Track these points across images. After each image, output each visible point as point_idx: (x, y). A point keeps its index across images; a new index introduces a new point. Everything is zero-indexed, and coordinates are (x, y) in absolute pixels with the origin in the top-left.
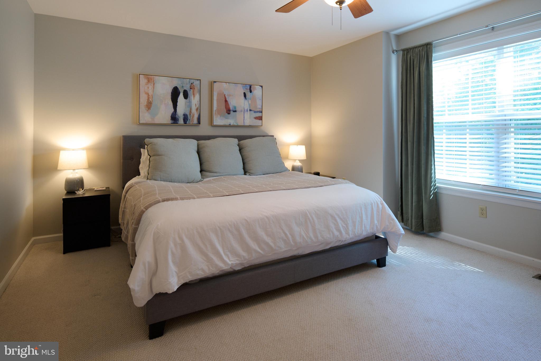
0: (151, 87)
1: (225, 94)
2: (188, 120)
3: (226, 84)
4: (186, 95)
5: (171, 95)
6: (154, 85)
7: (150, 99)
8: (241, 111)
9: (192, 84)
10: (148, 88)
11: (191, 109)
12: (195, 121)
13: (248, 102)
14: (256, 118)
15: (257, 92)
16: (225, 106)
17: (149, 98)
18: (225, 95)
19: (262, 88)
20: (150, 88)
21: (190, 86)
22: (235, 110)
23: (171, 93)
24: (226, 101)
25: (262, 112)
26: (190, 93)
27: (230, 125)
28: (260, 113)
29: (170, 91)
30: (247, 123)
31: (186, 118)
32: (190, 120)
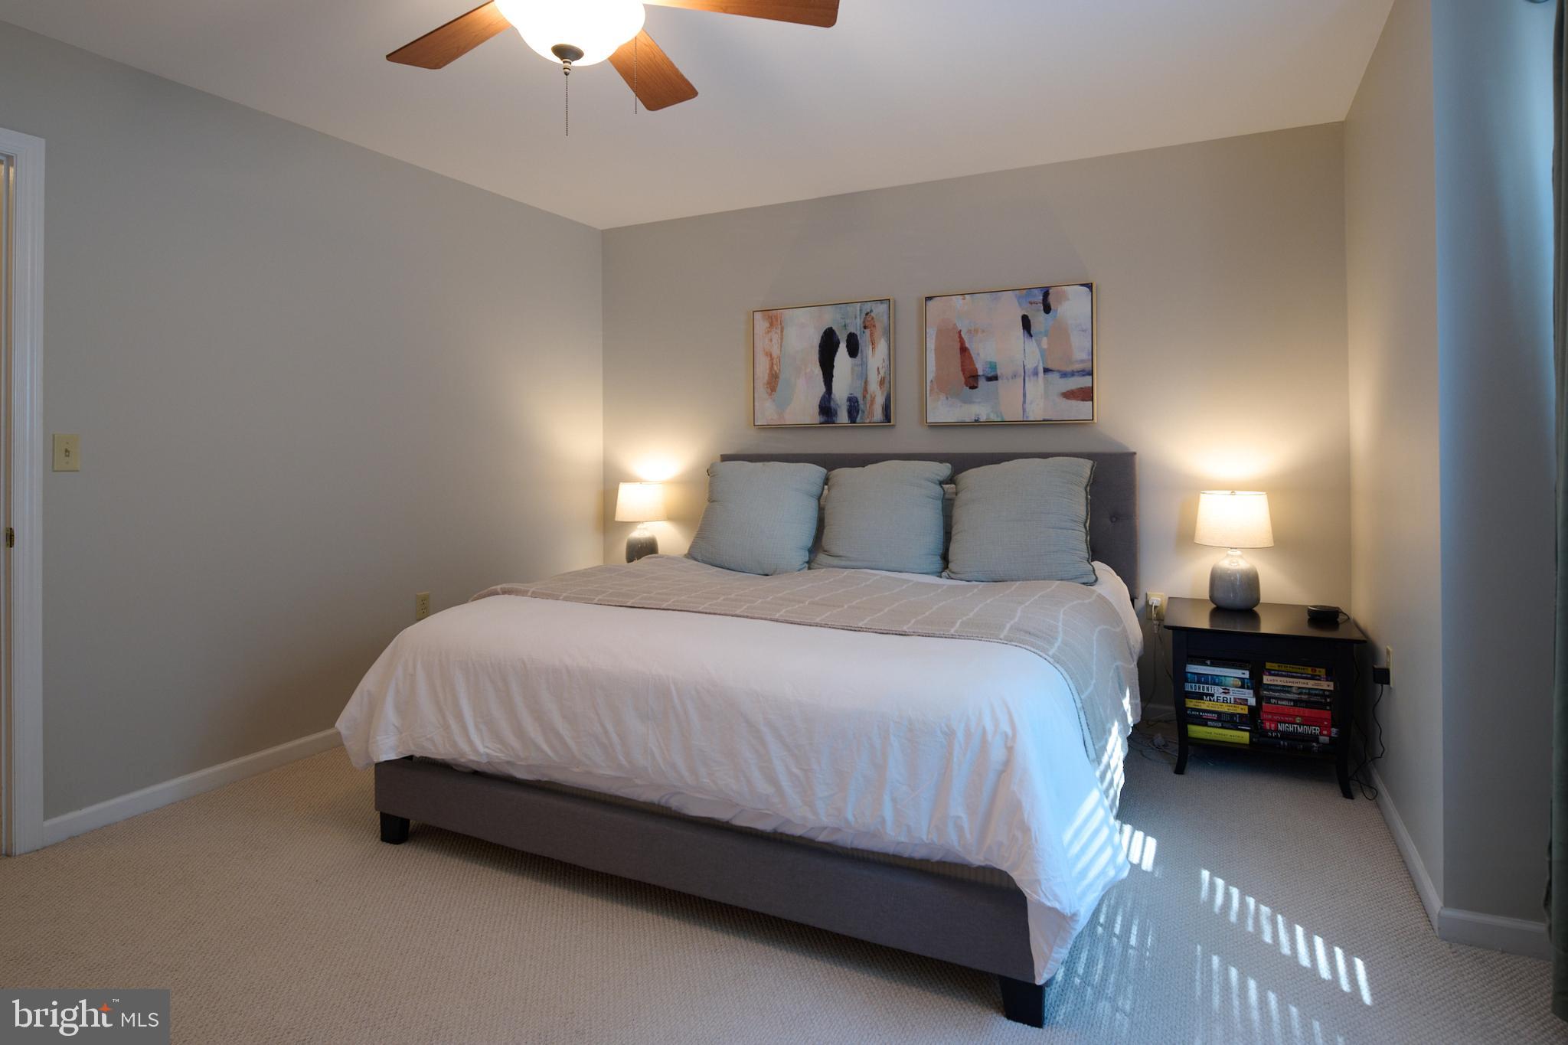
0: (776, 337)
1: (960, 329)
2: (860, 412)
3: (964, 299)
4: (853, 350)
5: (820, 351)
6: (782, 332)
7: (775, 368)
8: (1015, 376)
9: (867, 314)
10: (771, 340)
11: (866, 382)
12: (878, 414)
13: (1039, 344)
14: (1069, 395)
15: (1073, 306)
16: (962, 366)
17: (773, 364)
18: (960, 332)
19: (1091, 291)
20: (774, 341)
21: (864, 322)
22: (992, 374)
23: (820, 346)
24: (964, 350)
25: (1091, 374)
26: (864, 340)
27: (976, 421)
28: (1084, 375)
29: (816, 340)
30: (1036, 412)
31: (854, 408)
32: (863, 412)
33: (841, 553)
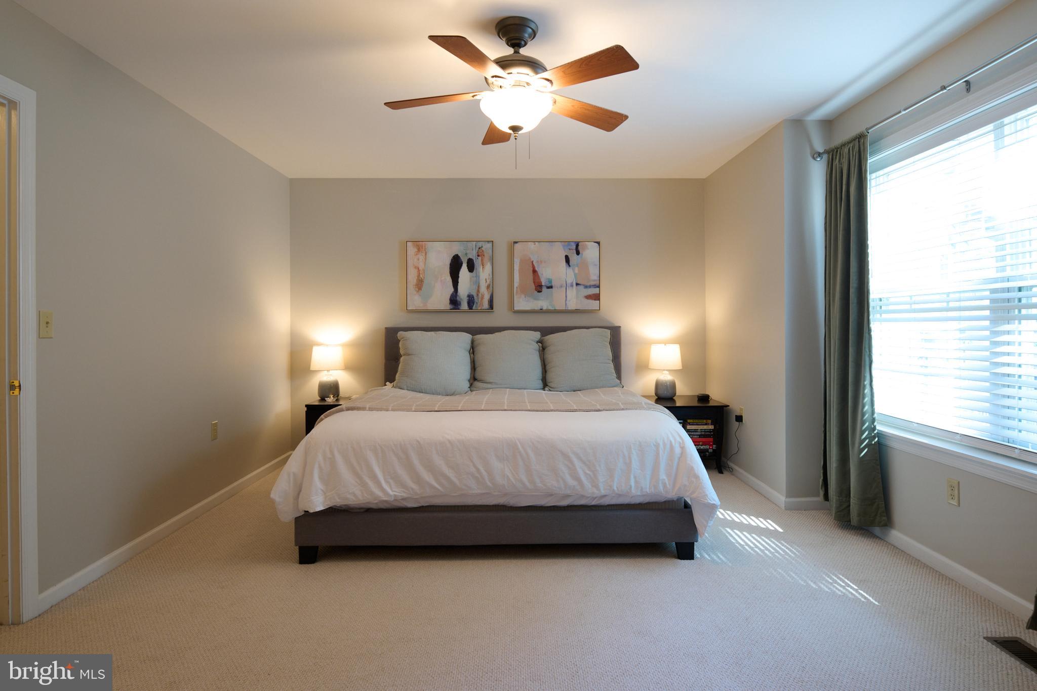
0: (421, 257)
1: (532, 260)
2: (475, 303)
3: (535, 244)
4: (471, 267)
5: (450, 267)
6: (426, 255)
7: (421, 276)
8: (561, 287)
9: (480, 248)
10: (418, 259)
11: (479, 287)
12: (486, 305)
13: (574, 271)
14: (588, 297)
15: (590, 252)
16: (534, 280)
17: (419, 273)
18: (532, 262)
19: (599, 245)
20: (421, 260)
21: (478, 253)
22: (550, 285)
23: (450, 265)
24: (534, 271)
25: (599, 287)
26: (478, 263)
27: (541, 309)
28: (595, 288)
29: (448, 261)
30: (572, 306)
31: (471, 301)
32: (477, 303)
33: (491, 381)
